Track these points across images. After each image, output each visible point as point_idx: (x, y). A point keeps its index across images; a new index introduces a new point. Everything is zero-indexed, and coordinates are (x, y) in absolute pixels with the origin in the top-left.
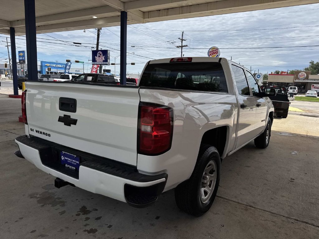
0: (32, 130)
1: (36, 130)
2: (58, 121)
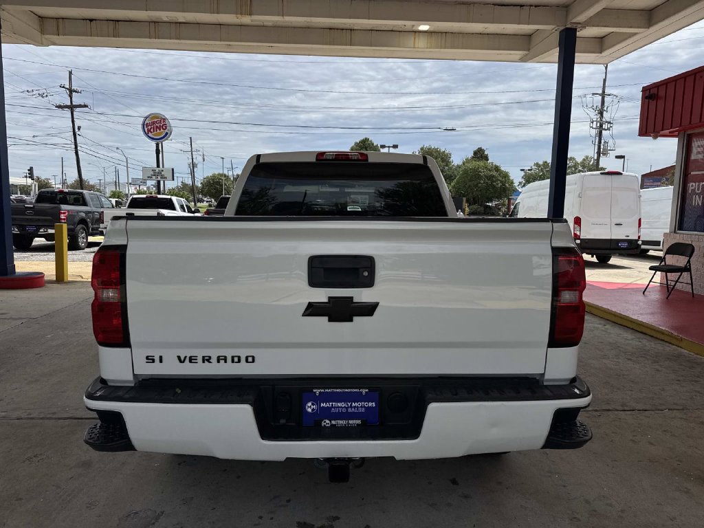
1: (179, 357)
2: (303, 315)
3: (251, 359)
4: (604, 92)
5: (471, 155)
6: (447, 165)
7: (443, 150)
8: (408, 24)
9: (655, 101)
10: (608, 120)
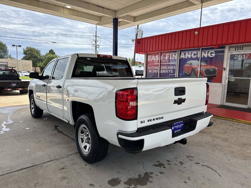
0: (142, 122)
1: (148, 120)
2: (174, 104)
3: (162, 118)
4: (96, 35)
5: (48, 52)
6: (39, 55)
7: (36, 49)
8: (63, 4)
9: (139, 44)
10: (98, 45)
